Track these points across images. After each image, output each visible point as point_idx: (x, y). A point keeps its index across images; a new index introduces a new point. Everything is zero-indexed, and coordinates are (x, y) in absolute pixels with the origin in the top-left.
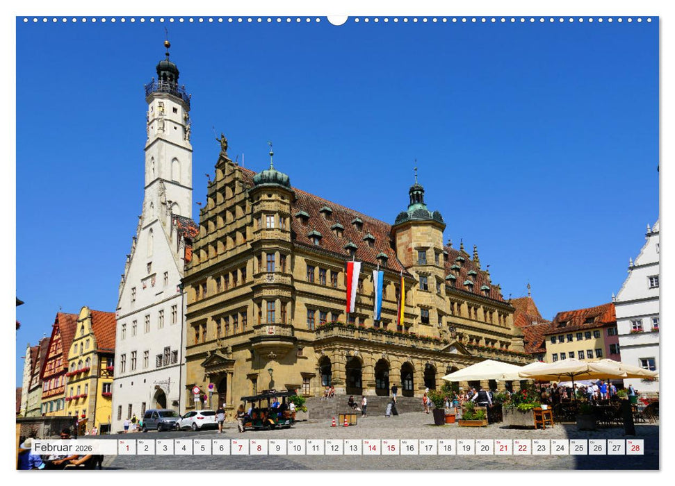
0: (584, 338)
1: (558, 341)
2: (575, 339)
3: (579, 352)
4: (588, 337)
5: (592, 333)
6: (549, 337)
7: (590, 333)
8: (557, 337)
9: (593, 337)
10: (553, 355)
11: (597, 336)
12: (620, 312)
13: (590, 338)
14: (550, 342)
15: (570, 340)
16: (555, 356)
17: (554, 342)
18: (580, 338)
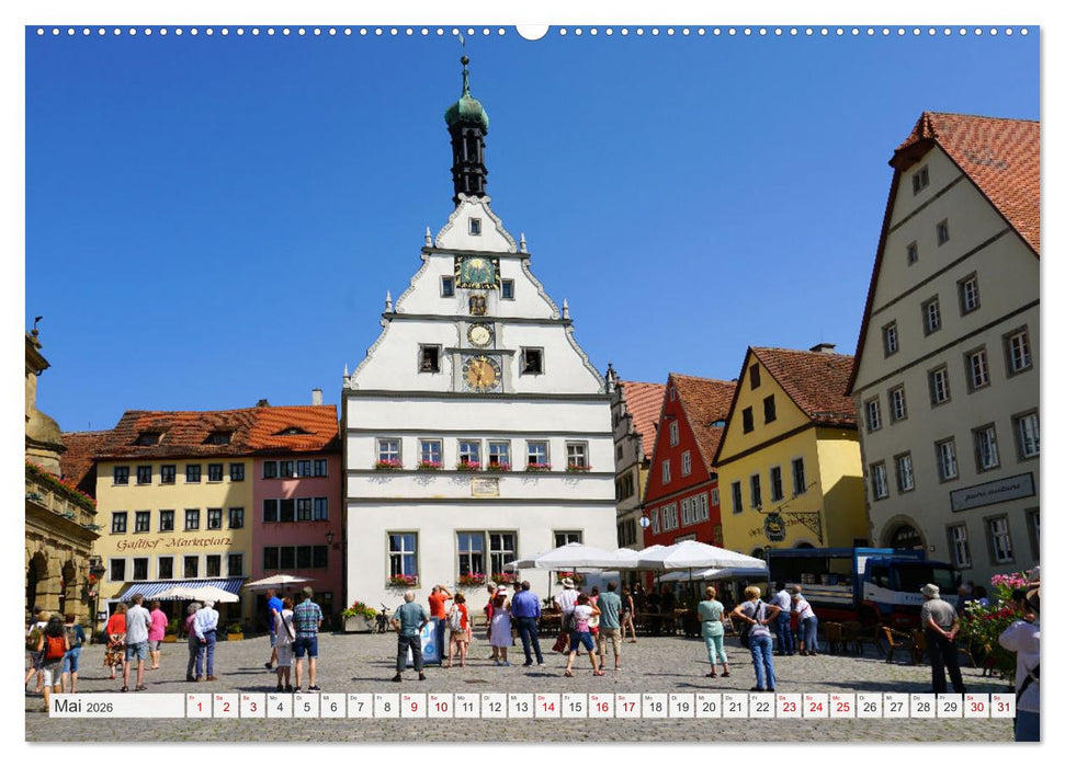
0: (205, 478)
1: (133, 479)
2: (181, 478)
3: (188, 511)
4: (216, 476)
5: (226, 468)
6: (111, 467)
7: (221, 466)
8: (133, 469)
9: (227, 478)
10: (115, 514)
11: (237, 477)
12: (360, 414)
13: (221, 479)
14: (111, 479)
15: (169, 479)
16: (120, 516)
17: (121, 479)
18: (193, 477)
